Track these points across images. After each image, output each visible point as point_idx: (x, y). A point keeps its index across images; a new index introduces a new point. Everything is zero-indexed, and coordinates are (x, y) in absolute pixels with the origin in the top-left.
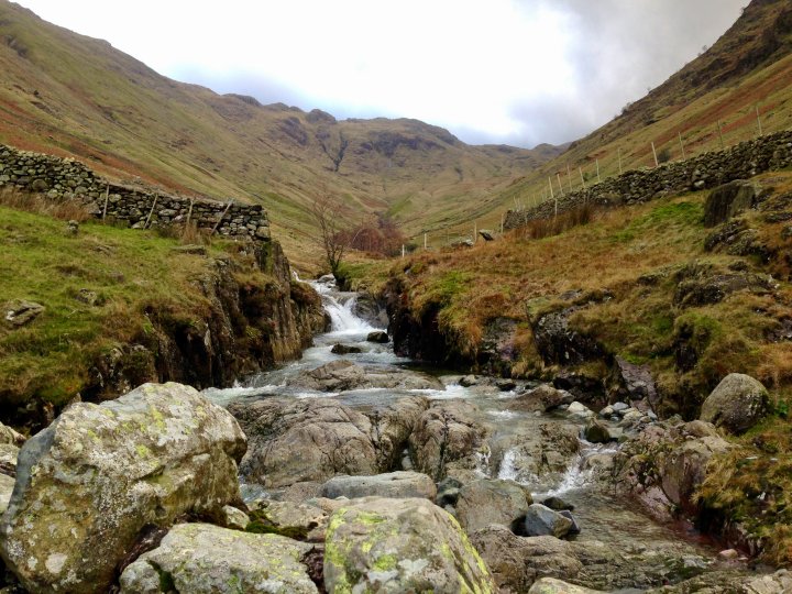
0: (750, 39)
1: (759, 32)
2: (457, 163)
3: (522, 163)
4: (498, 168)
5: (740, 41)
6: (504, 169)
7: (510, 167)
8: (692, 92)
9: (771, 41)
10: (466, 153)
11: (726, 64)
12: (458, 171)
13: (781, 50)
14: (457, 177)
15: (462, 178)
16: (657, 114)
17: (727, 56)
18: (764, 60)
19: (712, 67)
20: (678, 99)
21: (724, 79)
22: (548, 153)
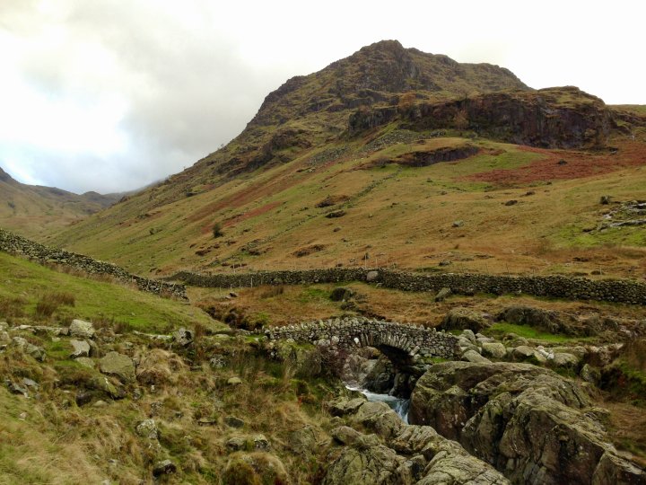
0: (255, 149)
1: (260, 145)
2: (10, 198)
3: (72, 205)
4: (51, 208)
5: (249, 149)
6: (56, 208)
7: (62, 208)
8: (218, 178)
9: (268, 153)
10: (19, 191)
11: (240, 162)
12: (12, 206)
13: (273, 161)
14: (10, 211)
15: (15, 212)
16: (194, 189)
17: (241, 158)
18: (264, 164)
19: (231, 163)
20: (209, 181)
21: (238, 172)
22: (96, 199)
